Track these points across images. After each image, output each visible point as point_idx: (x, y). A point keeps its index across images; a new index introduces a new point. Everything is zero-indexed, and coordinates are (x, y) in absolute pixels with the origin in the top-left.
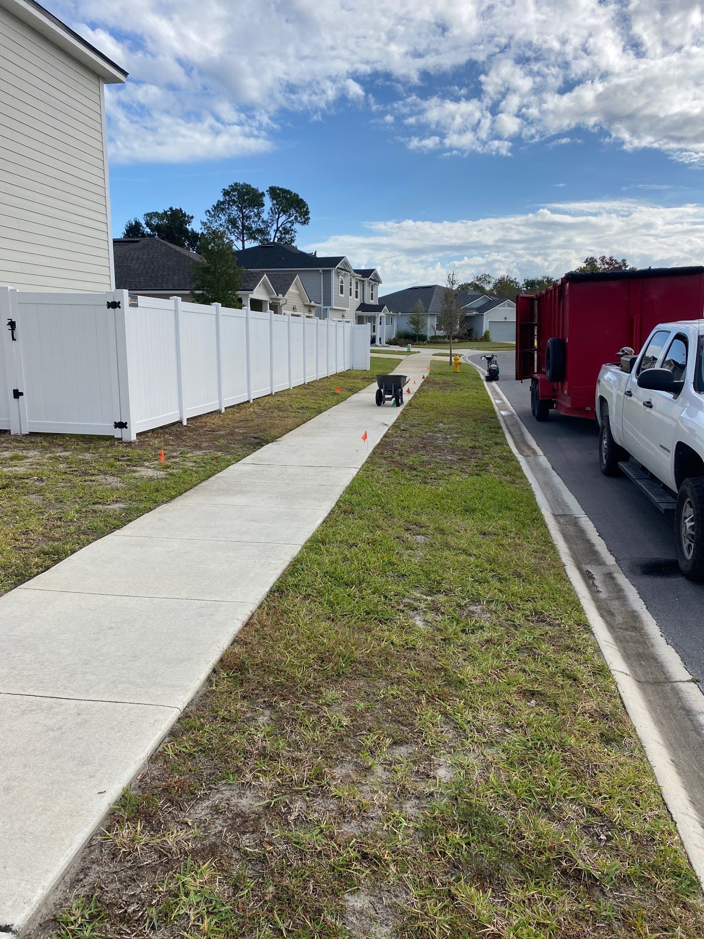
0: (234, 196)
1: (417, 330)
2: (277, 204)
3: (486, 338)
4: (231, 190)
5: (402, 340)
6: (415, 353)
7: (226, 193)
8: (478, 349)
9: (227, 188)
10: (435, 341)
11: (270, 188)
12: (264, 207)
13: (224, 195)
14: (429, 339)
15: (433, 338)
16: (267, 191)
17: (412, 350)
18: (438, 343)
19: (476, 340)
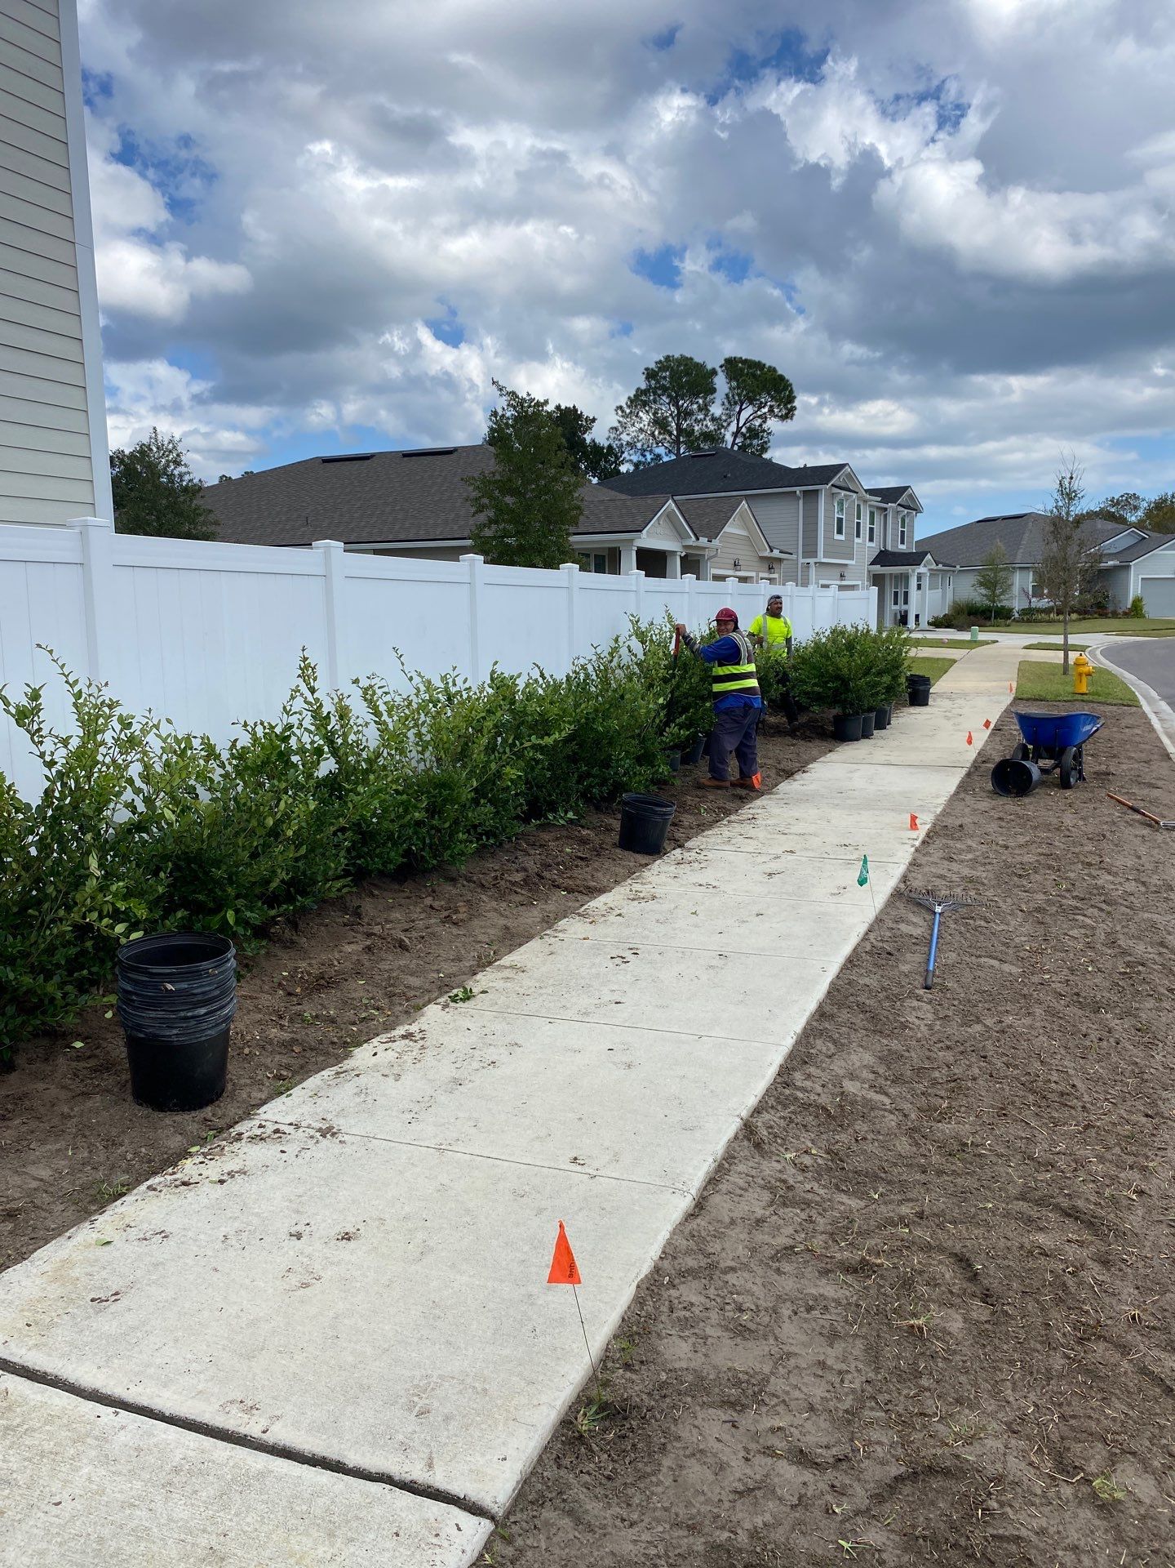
0: (665, 378)
1: (992, 598)
2: (738, 387)
3: (1136, 611)
4: (659, 368)
5: (963, 618)
6: (987, 643)
7: (650, 375)
8: (1121, 633)
9: (652, 366)
10: (1030, 618)
11: (726, 360)
12: (714, 395)
13: (648, 378)
14: (1017, 615)
15: (1024, 612)
16: (721, 367)
17: (982, 636)
18: (1036, 621)
19: (1115, 615)
